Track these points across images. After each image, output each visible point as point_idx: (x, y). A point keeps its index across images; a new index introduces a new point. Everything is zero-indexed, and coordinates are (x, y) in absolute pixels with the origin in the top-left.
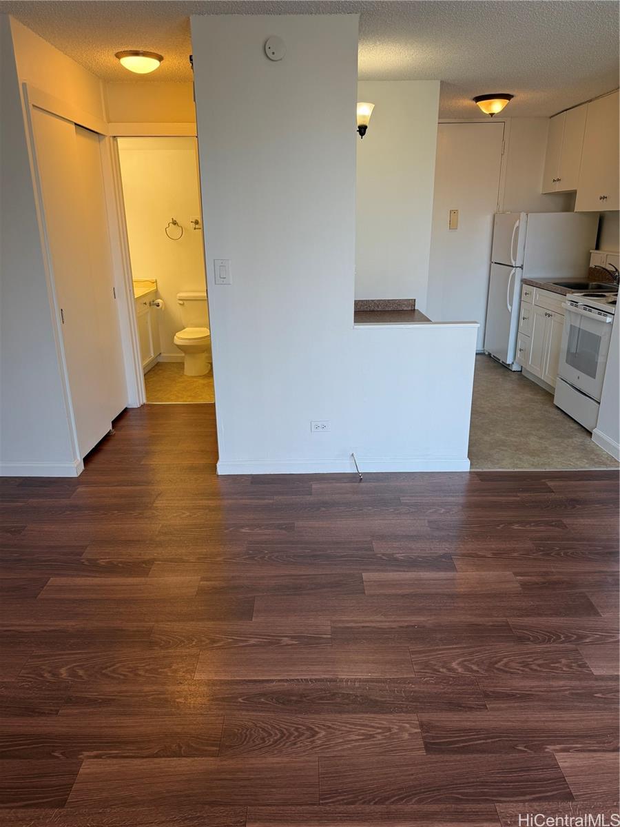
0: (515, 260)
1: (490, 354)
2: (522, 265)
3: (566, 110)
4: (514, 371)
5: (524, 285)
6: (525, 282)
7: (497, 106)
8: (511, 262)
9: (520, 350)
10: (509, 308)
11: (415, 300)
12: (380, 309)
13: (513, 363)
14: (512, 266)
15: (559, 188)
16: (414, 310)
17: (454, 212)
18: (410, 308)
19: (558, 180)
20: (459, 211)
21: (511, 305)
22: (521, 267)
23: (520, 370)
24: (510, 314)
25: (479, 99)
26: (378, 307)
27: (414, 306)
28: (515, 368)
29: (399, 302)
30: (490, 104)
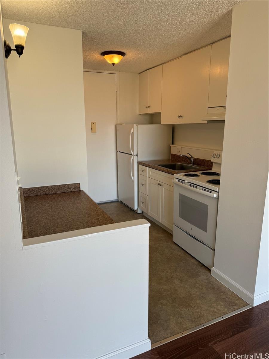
0: (133, 151)
1: (122, 202)
2: (137, 154)
3: (149, 69)
4: (139, 213)
5: (140, 166)
6: (140, 163)
7: (116, 59)
8: (131, 152)
9: (142, 203)
10: (133, 178)
11: (80, 183)
12: (54, 192)
13: (138, 209)
14: (132, 155)
15: (149, 111)
16: (80, 190)
17: (93, 123)
18: (77, 190)
19: (149, 107)
20: (96, 123)
21: (134, 176)
22: (137, 155)
23: (141, 212)
24: (133, 181)
25: (104, 53)
26: (52, 191)
27: (80, 188)
28: (139, 211)
29: (68, 186)
30: (112, 57)
